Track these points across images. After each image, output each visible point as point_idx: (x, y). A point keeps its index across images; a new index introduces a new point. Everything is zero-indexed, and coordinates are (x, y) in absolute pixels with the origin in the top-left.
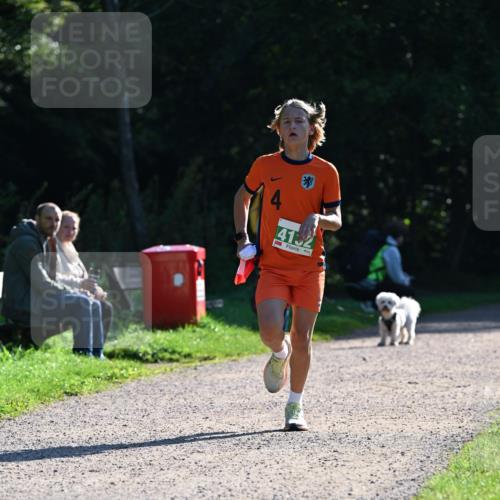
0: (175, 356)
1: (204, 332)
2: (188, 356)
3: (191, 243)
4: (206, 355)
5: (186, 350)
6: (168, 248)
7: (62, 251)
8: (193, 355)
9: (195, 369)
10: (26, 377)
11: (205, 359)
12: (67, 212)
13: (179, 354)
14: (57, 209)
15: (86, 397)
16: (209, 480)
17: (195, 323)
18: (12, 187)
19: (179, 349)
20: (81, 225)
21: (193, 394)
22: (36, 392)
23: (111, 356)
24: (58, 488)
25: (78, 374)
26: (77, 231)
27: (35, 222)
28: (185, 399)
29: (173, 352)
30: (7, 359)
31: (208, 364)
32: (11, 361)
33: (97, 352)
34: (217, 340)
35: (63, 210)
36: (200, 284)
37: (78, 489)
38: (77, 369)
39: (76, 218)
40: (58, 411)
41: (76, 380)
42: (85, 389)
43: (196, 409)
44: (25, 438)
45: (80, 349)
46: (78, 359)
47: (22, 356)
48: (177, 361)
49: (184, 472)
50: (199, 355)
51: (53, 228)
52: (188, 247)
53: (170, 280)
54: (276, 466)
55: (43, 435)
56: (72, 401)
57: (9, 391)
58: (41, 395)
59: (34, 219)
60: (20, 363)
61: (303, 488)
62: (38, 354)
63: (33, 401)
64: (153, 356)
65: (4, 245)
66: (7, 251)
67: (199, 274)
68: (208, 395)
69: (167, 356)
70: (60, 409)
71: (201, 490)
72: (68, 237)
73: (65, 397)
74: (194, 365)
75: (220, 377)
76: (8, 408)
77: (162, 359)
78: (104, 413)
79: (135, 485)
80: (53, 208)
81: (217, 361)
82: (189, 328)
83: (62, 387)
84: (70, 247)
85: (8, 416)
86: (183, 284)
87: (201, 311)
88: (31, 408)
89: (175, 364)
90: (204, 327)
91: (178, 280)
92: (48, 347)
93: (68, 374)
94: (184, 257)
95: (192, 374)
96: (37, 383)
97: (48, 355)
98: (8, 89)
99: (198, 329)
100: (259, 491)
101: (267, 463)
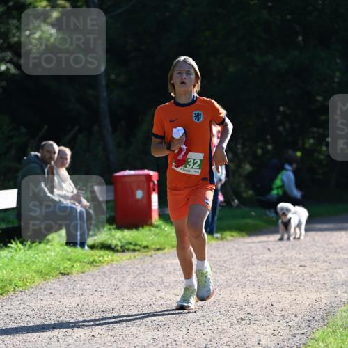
0: (137, 248)
1: (157, 230)
2: (146, 247)
3: (148, 169)
4: (158, 247)
5: (145, 243)
6: (132, 172)
7: (58, 175)
8: (150, 247)
9: (151, 256)
10: (33, 262)
11: (158, 249)
13: (140, 246)
14: (55, 146)
15: (75, 276)
16: (161, 333)
17: (151, 225)
18: (23, 130)
19: (139, 243)
20: (72, 157)
21: (150, 274)
22: (40, 272)
23: (92, 247)
24: (55, 339)
25: (69, 260)
26: (69, 161)
27: (39, 154)
28: (144, 277)
29: (136, 245)
30: (20, 249)
31: (160, 253)
32: (22, 251)
33: (82, 245)
34: (167, 236)
35: (59, 145)
36: (155, 197)
37: (69, 340)
38: (69, 257)
39: (68, 152)
40: (55, 285)
41: (68, 264)
42: (74, 270)
43: (151, 284)
44: (32, 304)
45: (71, 243)
46: (69, 249)
47: (30, 247)
48: (138, 251)
49: (143, 328)
50: (153, 246)
51: (51, 158)
52: (146, 172)
53: (133, 194)
54: (207, 324)
55: (44, 303)
56: (65, 279)
57: (21, 272)
58: (43, 275)
59: (38, 152)
60: (28, 253)
61: (226, 339)
62: (42, 246)
63: (38, 279)
64: (122, 247)
67: (154, 190)
68: (161, 275)
69: (132, 247)
70: (56, 284)
71: (155, 341)
72: (62, 165)
73: (61, 276)
74: (150, 253)
75: (168, 262)
76: (20, 284)
77: (128, 250)
78: (88, 287)
79: (109, 338)
80: (52, 145)
81: (166, 251)
82: (146, 228)
83: (58, 269)
84: (64, 172)
85: (21, 289)
86: (143, 198)
87: (155, 216)
88: (36, 283)
89: (137, 253)
90: (157, 227)
91: (139, 194)
92: (48, 241)
93: (62, 260)
94: (143, 179)
95: (149, 260)
96: (41, 266)
97: (48, 247)
99: (153, 229)
100: (196, 342)
101: (201, 322)
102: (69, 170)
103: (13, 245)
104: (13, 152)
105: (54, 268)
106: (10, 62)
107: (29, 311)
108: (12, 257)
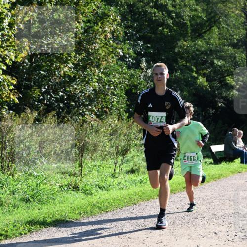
10: (229, 168)
12: (240, 131)
14: (237, 130)
15: (243, 173)
18: (226, 125)
20: (243, 134)
22: (232, 172)
25: (241, 168)
26: (242, 135)
27: (232, 133)
32: (226, 165)
39: (242, 132)
41: (241, 169)
42: (243, 171)
45: (242, 162)
46: (241, 165)
55: (233, 182)
56: (240, 174)
57: (225, 172)
58: (233, 173)
60: (228, 165)
62: (232, 163)
63: (231, 174)
65: (224, 138)
66: (225, 140)
70: (237, 176)
72: (240, 137)
73: (238, 173)
84: (240, 139)
85: (225, 177)
88: (230, 176)
93: (239, 168)
96: (232, 170)
97: (234, 163)
98: (226, 102)
102: (242, 139)
103: (223, 163)
104: (223, 132)
105: (236, 171)
106: (222, 103)
107: (228, 185)
108: (222, 167)
